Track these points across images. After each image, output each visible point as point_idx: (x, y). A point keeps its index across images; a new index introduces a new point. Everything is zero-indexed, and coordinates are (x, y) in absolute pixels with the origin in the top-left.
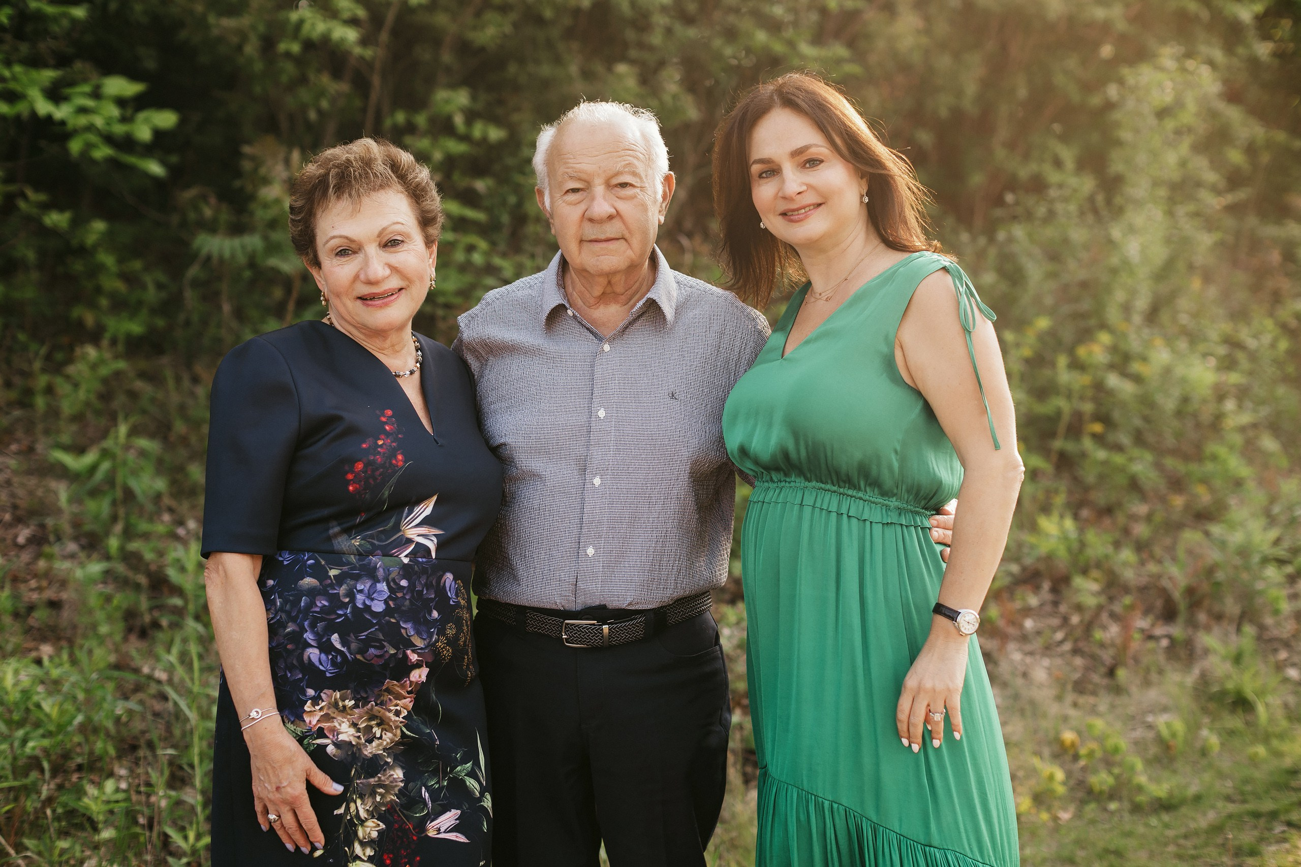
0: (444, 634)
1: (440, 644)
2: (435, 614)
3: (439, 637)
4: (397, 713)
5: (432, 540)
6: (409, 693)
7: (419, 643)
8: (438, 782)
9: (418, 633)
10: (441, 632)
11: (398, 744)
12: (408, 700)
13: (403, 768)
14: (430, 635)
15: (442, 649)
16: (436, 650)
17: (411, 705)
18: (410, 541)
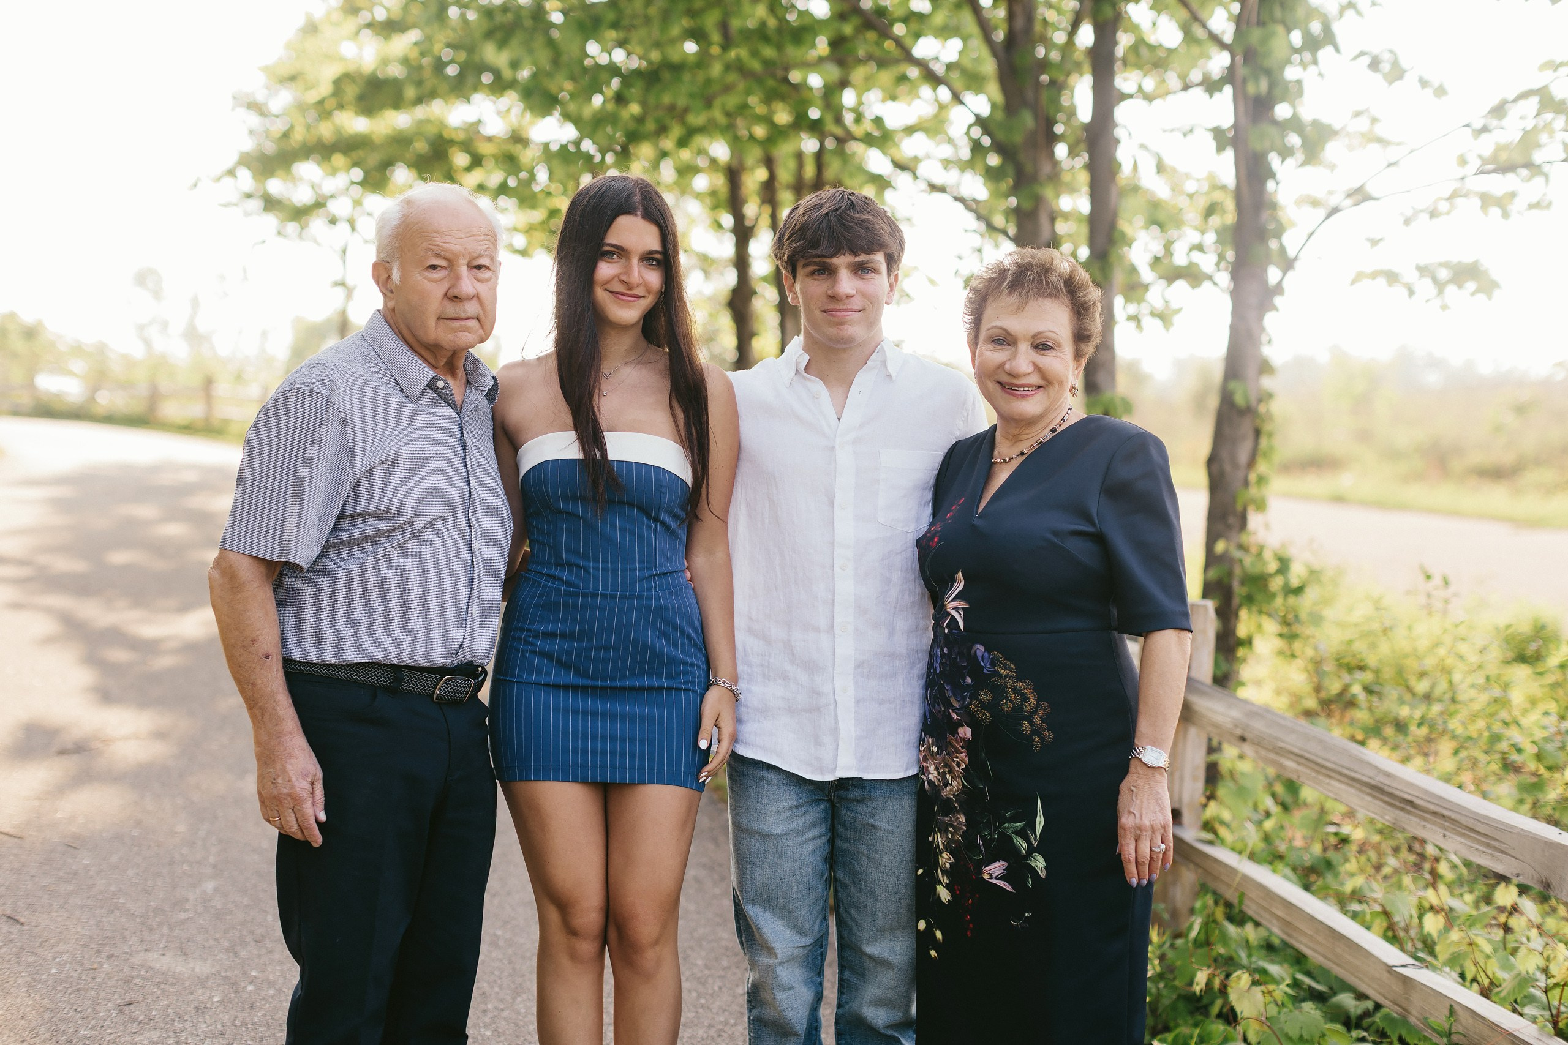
0: (977, 699)
1: (973, 707)
2: (969, 680)
3: (971, 701)
4: (959, 765)
5: (960, 614)
6: (962, 747)
7: (956, 705)
8: (989, 834)
9: (955, 695)
10: (975, 696)
11: (962, 792)
12: (963, 754)
13: (965, 816)
14: (964, 698)
15: (976, 711)
16: (969, 712)
17: (966, 759)
18: (948, 614)
